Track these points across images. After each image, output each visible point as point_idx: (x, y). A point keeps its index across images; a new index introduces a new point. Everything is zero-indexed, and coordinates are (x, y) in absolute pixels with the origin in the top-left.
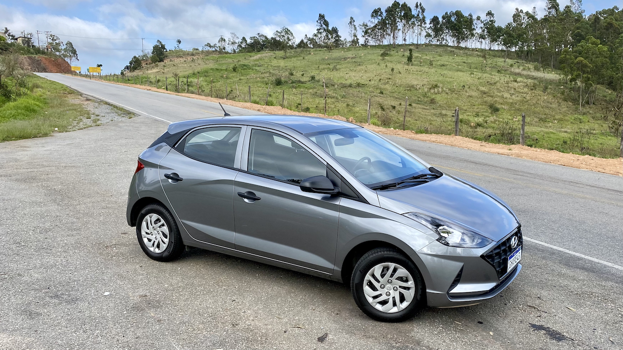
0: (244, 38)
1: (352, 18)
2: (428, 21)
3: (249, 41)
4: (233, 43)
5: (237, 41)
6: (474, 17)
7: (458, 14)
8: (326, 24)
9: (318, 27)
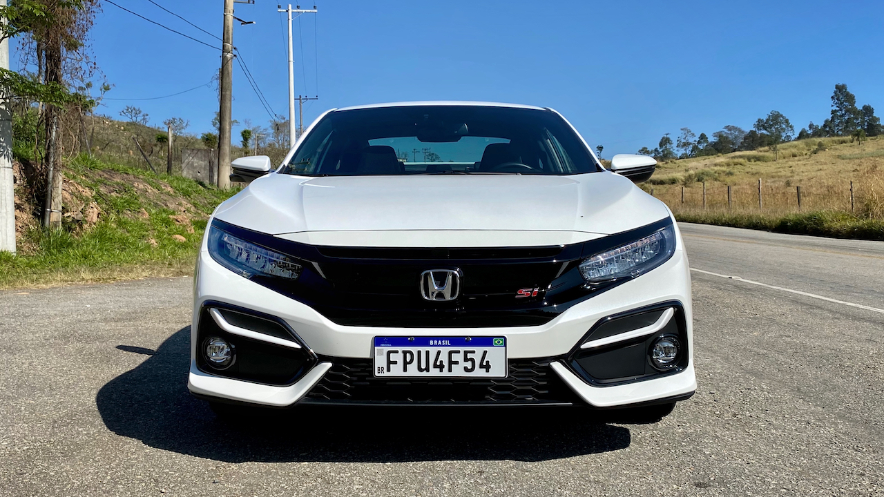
0: (703, 137)
3: (711, 139)
4: (686, 145)
5: (691, 140)
8: (850, 98)
9: (835, 108)
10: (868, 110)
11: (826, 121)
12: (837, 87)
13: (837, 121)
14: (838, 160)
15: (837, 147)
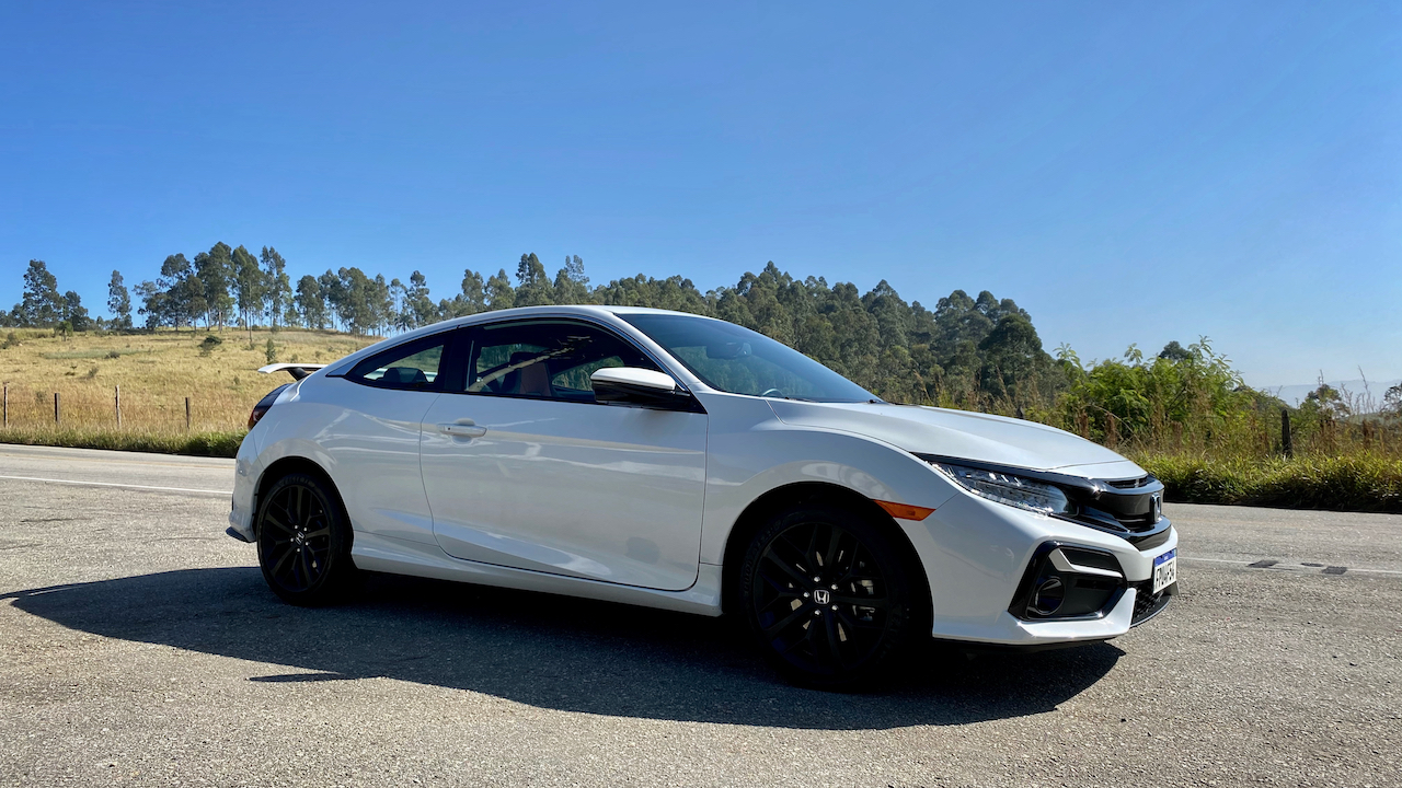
1: (115, 274)
2: (293, 285)
6: (387, 282)
7: (354, 274)
8: (50, 280)
9: (28, 290)
10: (73, 298)
11: (16, 307)
12: (32, 263)
13: (32, 308)
14: (41, 359)
15: (34, 341)
